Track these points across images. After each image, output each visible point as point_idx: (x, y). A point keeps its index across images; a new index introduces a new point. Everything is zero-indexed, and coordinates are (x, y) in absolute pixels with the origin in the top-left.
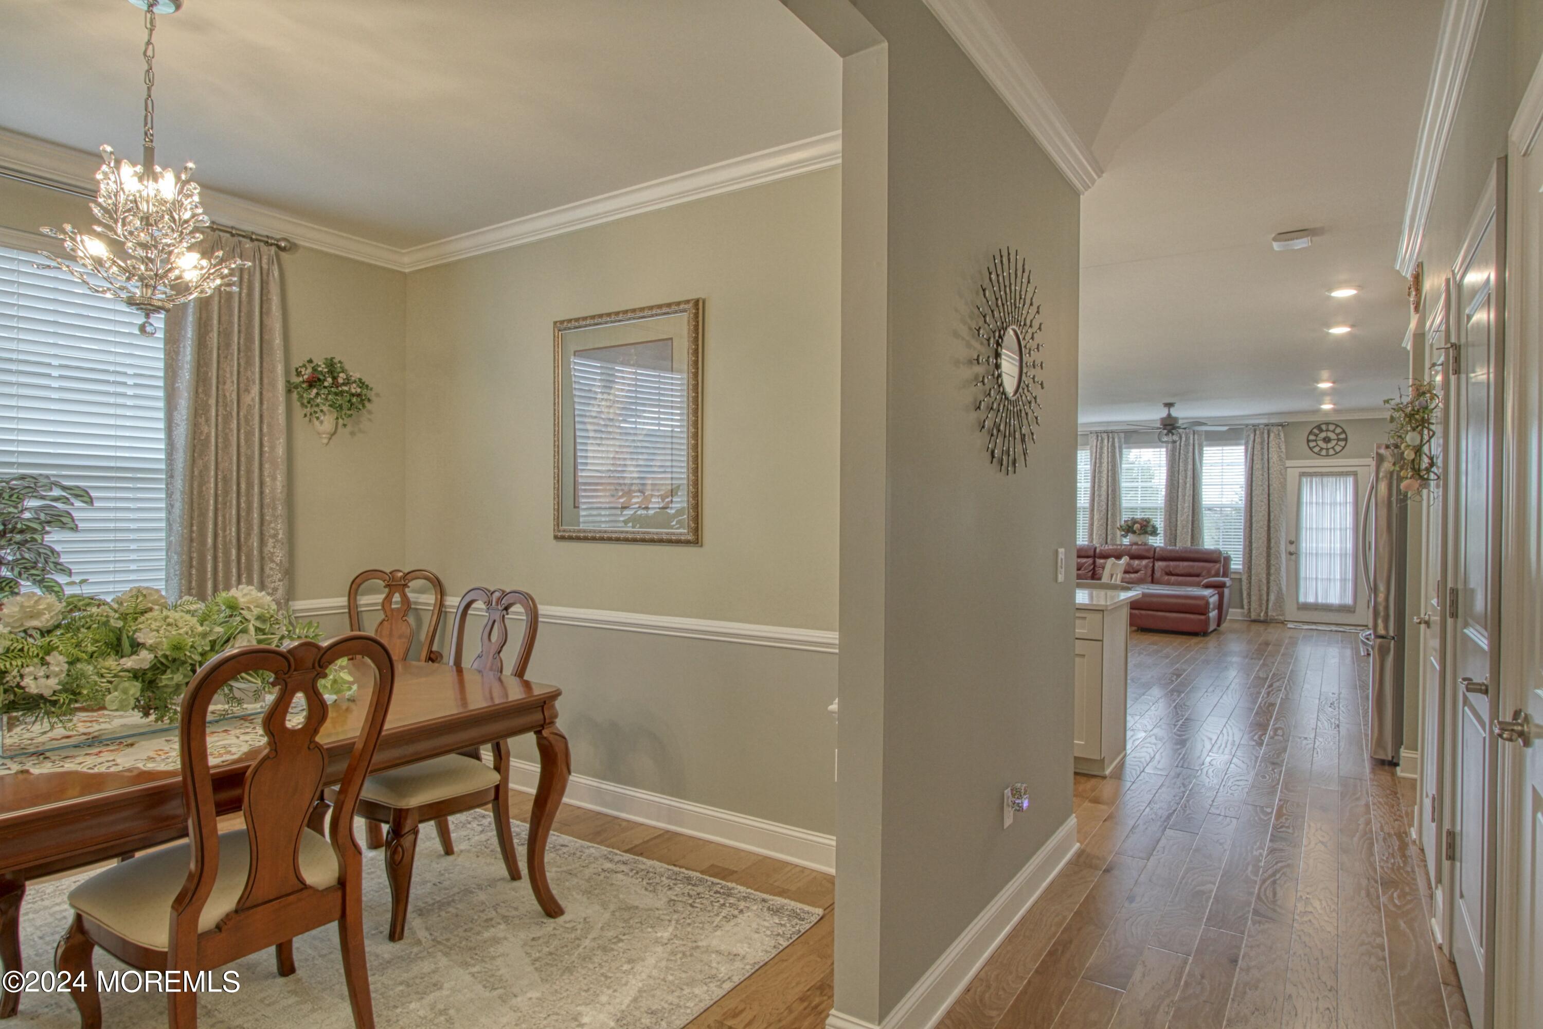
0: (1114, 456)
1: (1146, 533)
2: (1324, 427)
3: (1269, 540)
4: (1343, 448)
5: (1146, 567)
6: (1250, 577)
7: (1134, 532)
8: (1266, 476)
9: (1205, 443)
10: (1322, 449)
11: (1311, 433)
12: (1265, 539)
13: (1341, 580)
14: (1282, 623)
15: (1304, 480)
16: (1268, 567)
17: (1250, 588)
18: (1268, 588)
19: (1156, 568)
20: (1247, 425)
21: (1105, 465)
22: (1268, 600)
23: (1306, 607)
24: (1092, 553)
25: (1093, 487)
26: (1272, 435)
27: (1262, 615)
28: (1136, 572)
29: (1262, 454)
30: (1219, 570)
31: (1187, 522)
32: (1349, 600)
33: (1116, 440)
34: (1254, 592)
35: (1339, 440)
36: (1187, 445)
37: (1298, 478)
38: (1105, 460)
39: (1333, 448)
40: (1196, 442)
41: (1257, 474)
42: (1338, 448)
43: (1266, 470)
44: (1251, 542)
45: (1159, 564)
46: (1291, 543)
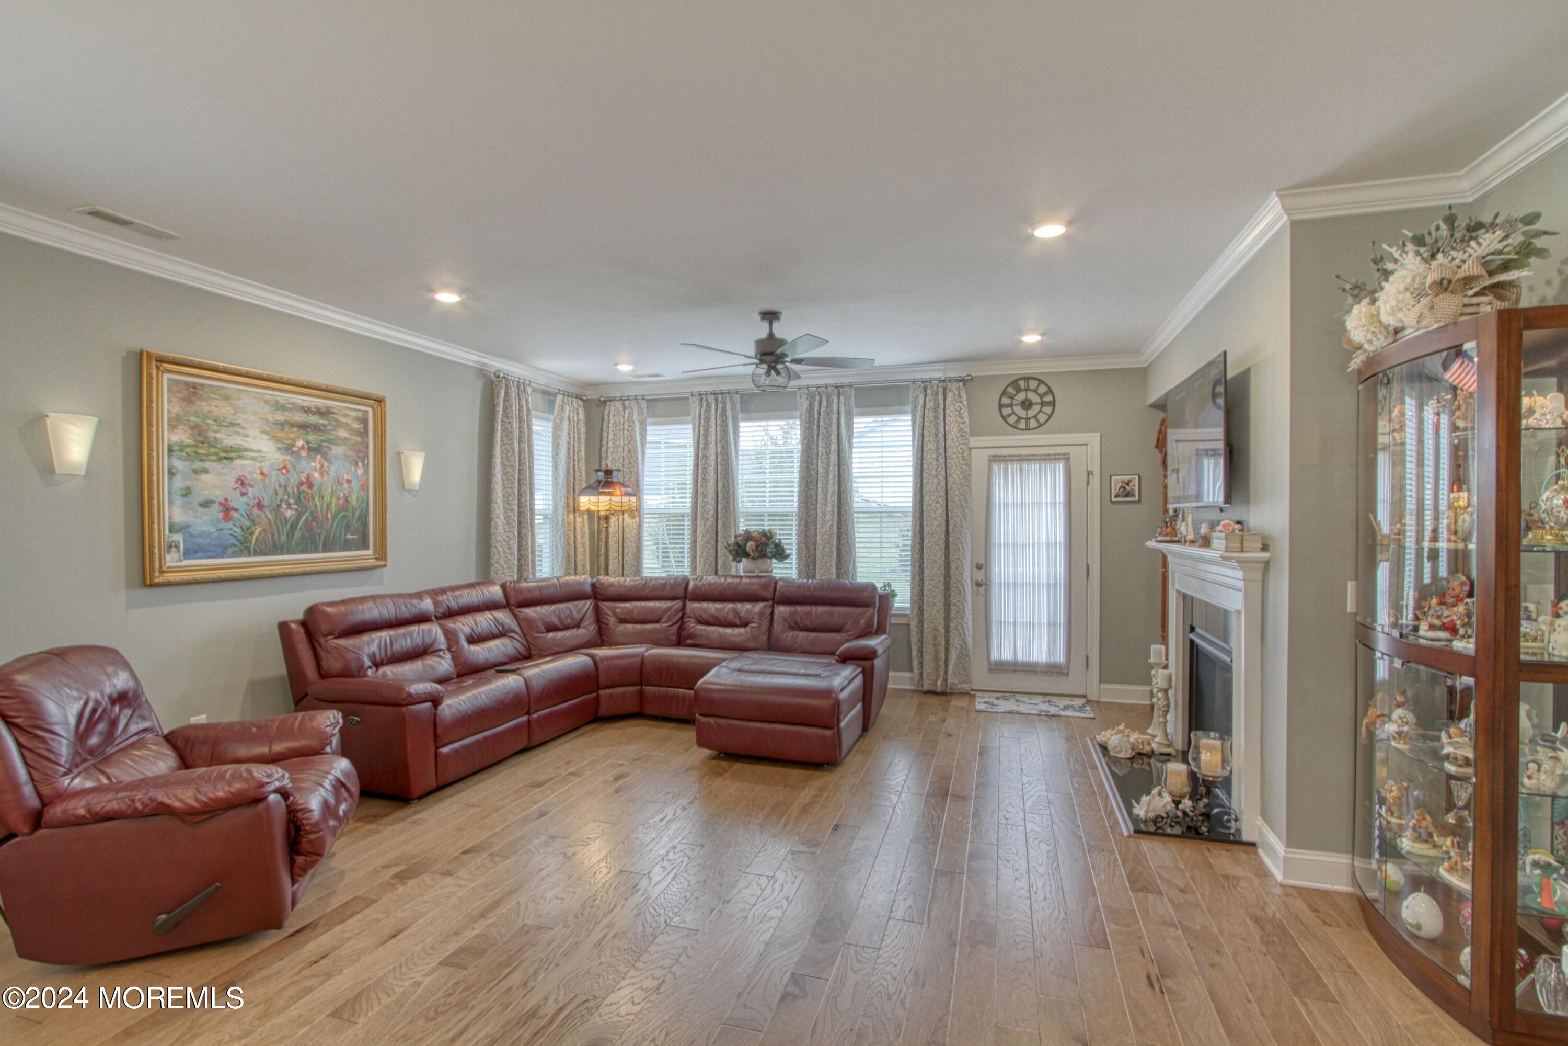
0: (725, 432)
1: (763, 555)
2: (1022, 384)
3: (947, 564)
4: (1050, 416)
5: (761, 614)
6: (921, 622)
7: (747, 555)
8: (942, 461)
9: (855, 411)
10: (1020, 418)
11: (1004, 393)
12: (941, 562)
13: (1049, 624)
14: (967, 694)
15: (995, 467)
16: (947, 606)
17: (921, 640)
18: (947, 641)
19: (775, 617)
20: (914, 381)
21: (712, 446)
22: (947, 660)
23: (1001, 668)
24: (681, 592)
25: (696, 481)
26: (950, 395)
27: (939, 683)
28: (745, 624)
29: (937, 428)
30: (871, 619)
31: (831, 536)
32: (1060, 657)
33: (728, 406)
34: (928, 648)
35: (1043, 404)
36: (829, 414)
37: (987, 463)
38: (712, 439)
39: (1035, 417)
40: (842, 408)
41: (929, 457)
42: (1042, 418)
43: (941, 451)
44: (921, 568)
45: (781, 610)
46: (979, 567)
